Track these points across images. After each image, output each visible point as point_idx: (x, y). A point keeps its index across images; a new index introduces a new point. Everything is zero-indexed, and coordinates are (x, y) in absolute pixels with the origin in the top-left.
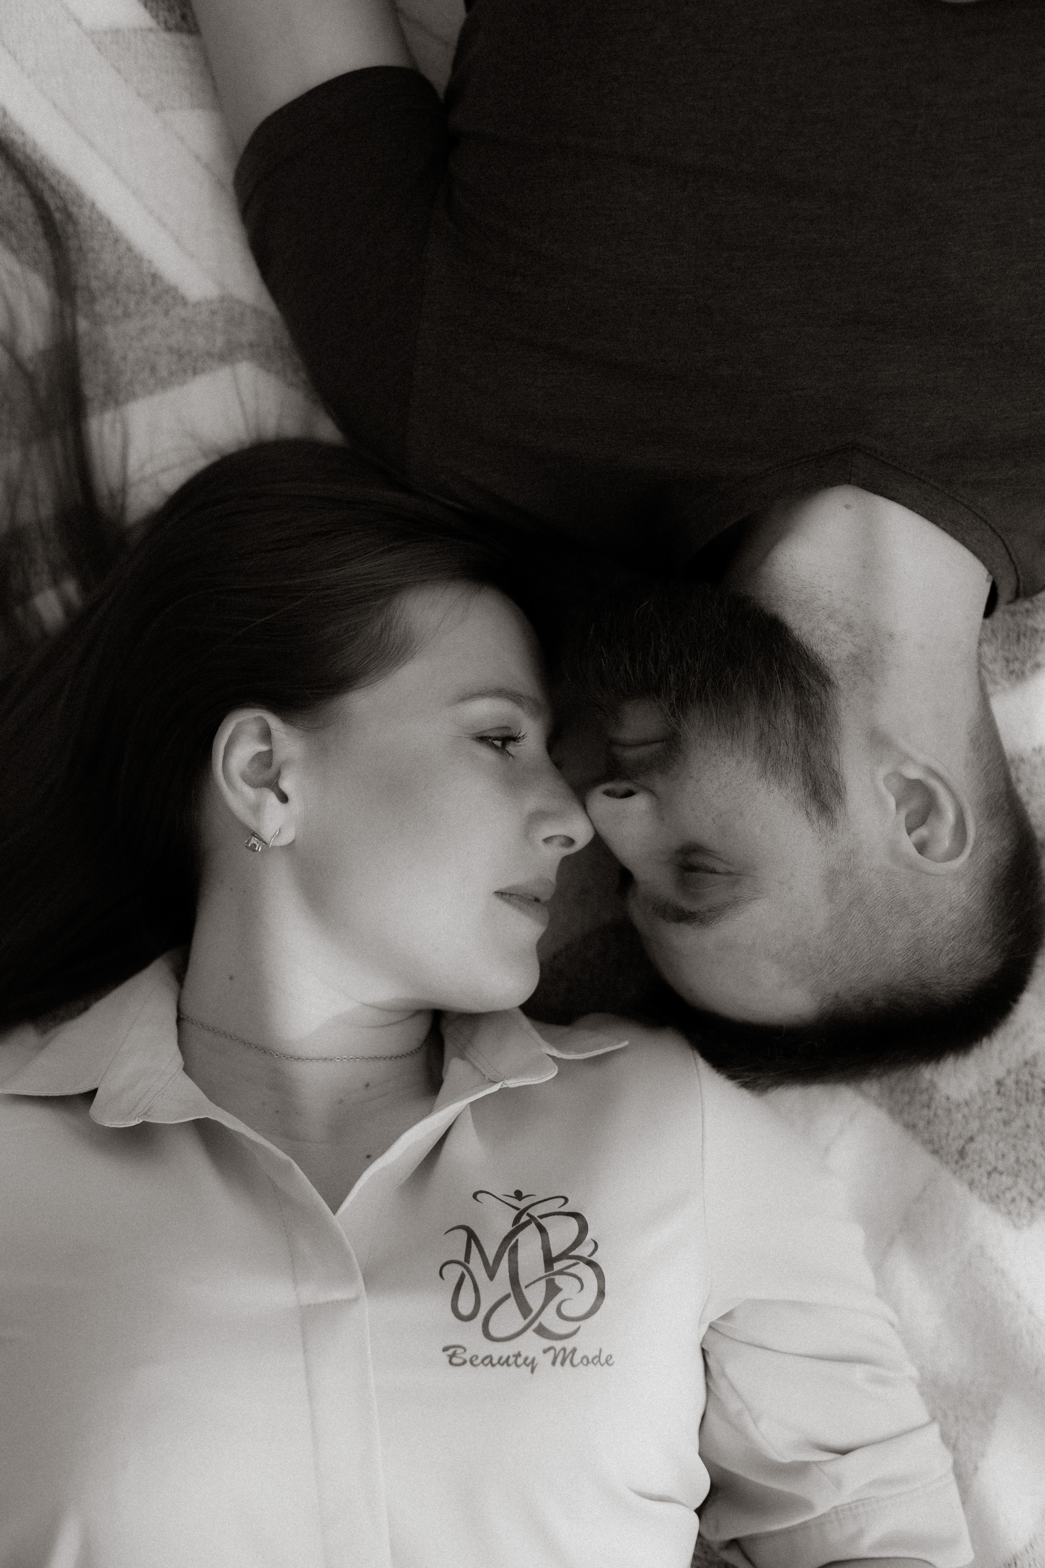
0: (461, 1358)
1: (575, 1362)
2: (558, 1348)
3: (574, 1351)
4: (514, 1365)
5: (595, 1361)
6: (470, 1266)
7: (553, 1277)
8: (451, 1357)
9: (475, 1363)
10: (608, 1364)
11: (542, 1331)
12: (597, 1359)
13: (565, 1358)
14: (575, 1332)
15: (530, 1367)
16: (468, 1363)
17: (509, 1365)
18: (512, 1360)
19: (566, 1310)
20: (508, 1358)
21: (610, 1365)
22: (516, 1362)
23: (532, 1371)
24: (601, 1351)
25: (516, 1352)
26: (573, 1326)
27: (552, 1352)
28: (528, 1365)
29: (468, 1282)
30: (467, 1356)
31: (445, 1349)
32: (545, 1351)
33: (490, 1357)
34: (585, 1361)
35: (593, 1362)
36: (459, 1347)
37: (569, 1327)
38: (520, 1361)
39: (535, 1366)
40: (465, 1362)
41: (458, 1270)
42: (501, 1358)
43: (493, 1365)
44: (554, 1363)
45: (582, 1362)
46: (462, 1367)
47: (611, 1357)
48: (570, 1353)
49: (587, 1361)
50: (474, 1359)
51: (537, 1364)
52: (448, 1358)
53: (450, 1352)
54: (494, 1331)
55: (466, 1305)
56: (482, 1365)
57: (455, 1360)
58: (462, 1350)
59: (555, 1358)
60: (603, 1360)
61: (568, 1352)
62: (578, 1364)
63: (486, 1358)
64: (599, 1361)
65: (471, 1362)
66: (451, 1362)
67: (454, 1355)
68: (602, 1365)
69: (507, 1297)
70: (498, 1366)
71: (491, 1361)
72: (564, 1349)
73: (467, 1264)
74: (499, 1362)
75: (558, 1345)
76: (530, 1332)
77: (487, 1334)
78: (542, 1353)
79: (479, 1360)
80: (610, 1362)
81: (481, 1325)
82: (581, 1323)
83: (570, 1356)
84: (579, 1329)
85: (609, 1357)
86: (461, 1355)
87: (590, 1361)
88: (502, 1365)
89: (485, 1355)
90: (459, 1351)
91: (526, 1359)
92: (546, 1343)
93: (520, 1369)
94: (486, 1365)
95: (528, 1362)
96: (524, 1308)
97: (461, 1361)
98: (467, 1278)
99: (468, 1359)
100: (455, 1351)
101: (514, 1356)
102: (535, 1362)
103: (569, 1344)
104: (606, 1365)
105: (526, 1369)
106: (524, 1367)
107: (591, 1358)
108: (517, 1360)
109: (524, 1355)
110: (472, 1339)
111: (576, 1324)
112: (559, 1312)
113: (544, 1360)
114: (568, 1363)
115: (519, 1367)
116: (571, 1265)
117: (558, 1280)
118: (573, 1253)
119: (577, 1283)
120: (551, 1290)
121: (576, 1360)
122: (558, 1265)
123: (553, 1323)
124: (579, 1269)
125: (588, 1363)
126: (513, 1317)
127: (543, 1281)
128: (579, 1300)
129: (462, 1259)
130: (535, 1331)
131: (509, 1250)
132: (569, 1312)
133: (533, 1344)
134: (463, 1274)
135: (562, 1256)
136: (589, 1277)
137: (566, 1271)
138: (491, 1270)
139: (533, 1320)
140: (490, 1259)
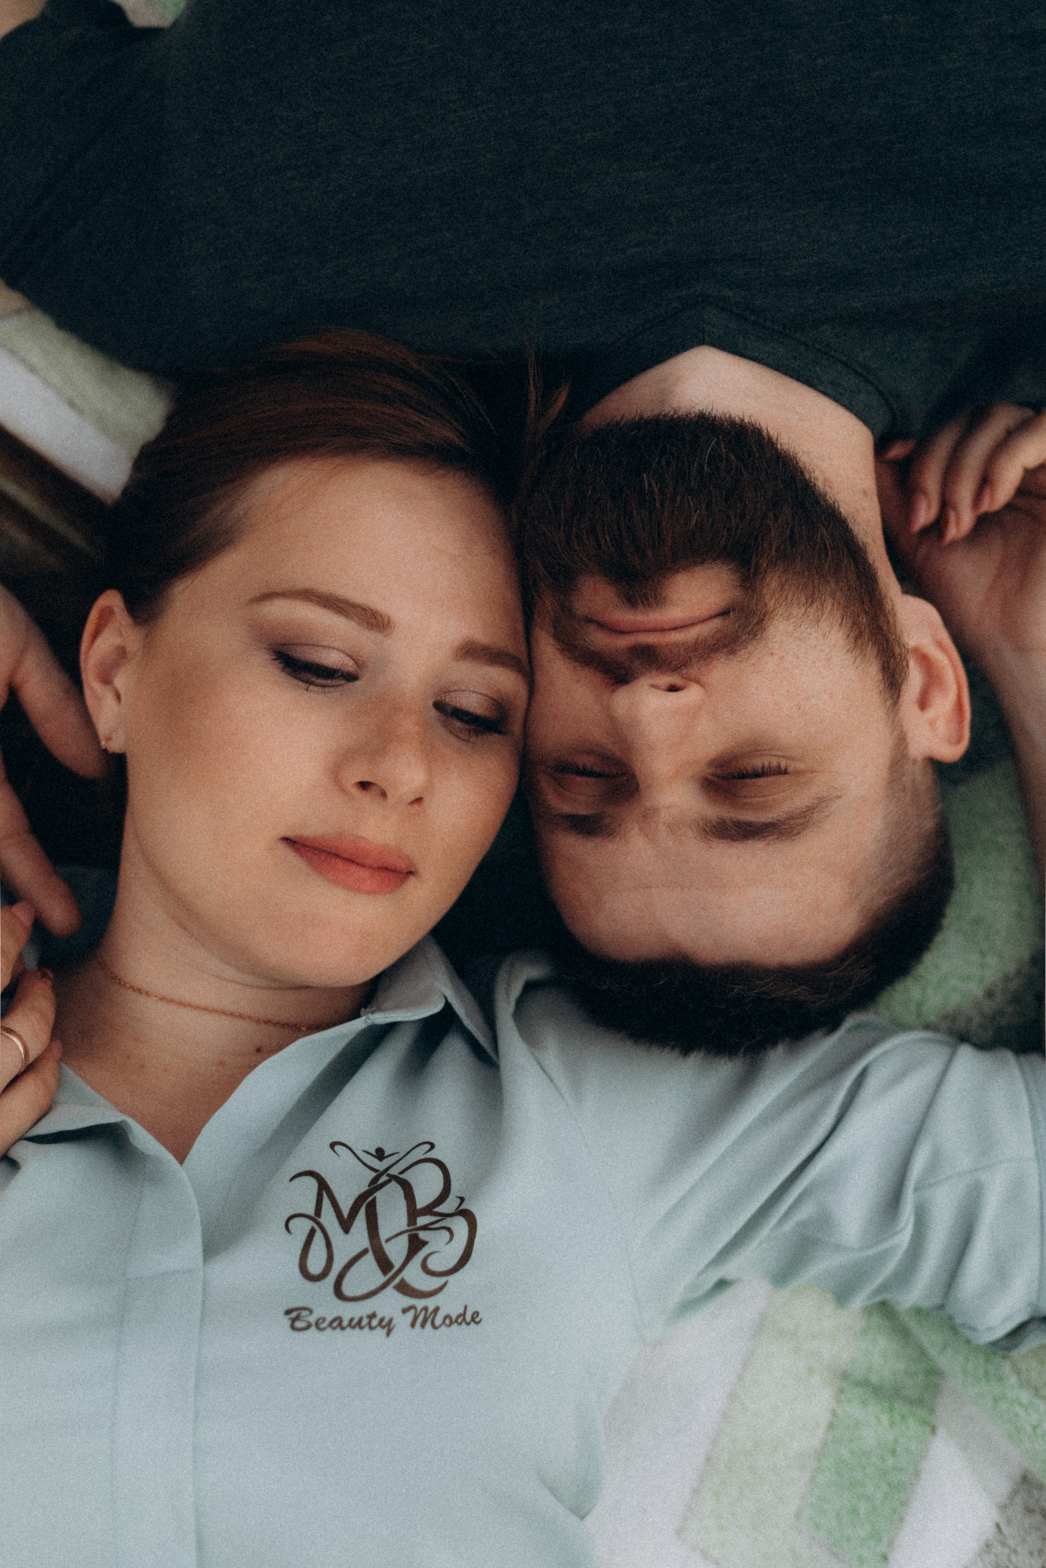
0: (305, 1321)
2: (419, 1309)
3: (437, 1310)
4: (367, 1328)
5: (459, 1321)
6: (322, 1220)
7: (416, 1232)
8: (294, 1320)
9: (322, 1326)
10: (474, 1322)
11: (403, 1288)
12: (462, 1318)
13: (428, 1317)
14: (440, 1289)
15: (386, 1328)
16: (313, 1328)
17: (361, 1328)
18: (365, 1321)
19: (432, 1265)
20: (361, 1319)
21: (477, 1323)
22: (369, 1324)
23: (388, 1334)
24: (466, 1308)
25: (370, 1312)
26: (437, 1282)
27: (411, 1314)
28: (383, 1327)
29: (319, 1237)
30: (312, 1319)
31: (288, 1312)
32: (405, 1311)
33: (339, 1319)
34: (447, 1322)
35: (456, 1321)
36: (306, 1309)
37: (434, 1283)
38: (375, 1322)
39: (393, 1328)
40: (308, 1327)
41: (308, 1224)
42: (352, 1320)
43: (343, 1329)
44: (413, 1325)
45: (444, 1322)
46: (306, 1332)
47: (478, 1313)
48: (431, 1313)
49: (449, 1321)
50: (321, 1321)
51: (394, 1326)
52: (288, 1323)
53: (294, 1315)
54: (347, 1290)
55: (316, 1263)
56: (329, 1329)
57: (298, 1324)
58: (308, 1313)
59: (415, 1319)
60: (468, 1318)
61: (430, 1310)
62: (440, 1326)
63: (334, 1320)
64: (464, 1319)
65: (317, 1325)
66: (293, 1327)
67: (297, 1318)
68: (468, 1324)
69: (364, 1252)
70: (349, 1330)
71: (340, 1325)
72: (426, 1309)
73: (317, 1218)
74: (349, 1325)
75: (420, 1303)
76: (390, 1290)
77: (339, 1293)
78: (401, 1313)
79: (326, 1323)
80: (477, 1320)
81: (332, 1284)
82: (447, 1278)
83: (431, 1317)
85: (476, 1314)
86: (304, 1319)
87: (454, 1320)
88: (353, 1328)
89: (333, 1317)
90: (304, 1313)
91: (382, 1320)
92: (407, 1301)
93: (374, 1332)
94: (334, 1328)
95: (384, 1323)
96: (384, 1264)
97: (305, 1325)
98: (319, 1235)
99: (314, 1323)
100: (300, 1313)
101: (367, 1317)
102: (392, 1325)
103: (431, 1303)
104: (472, 1323)
105: (381, 1332)
106: (379, 1329)
107: (454, 1317)
108: (371, 1322)
109: (380, 1315)
110: (321, 1300)
111: (442, 1280)
112: (424, 1267)
113: (402, 1322)
114: (429, 1324)
115: (372, 1329)
116: (436, 1222)
117: (422, 1235)
118: (437, 1210)
119: (446, 1234)
120: (416, 1245)
121: (438, 1321)
122: (422, 1221)
123: (413, 1275)
124: (446, 1223)
125: (451, 1323)
126: (370, 1274)
127: (404, 1235)
128: (445, 1253)
129: (311, 1212)
130: (395, 1288)
131: (367, 1205)
132: (434, 1266)
133: (391, 1303)
134: (313, 1229)
135: (427, 1211)
136: (460, 1227)
137: (433, 1226)
138: (346, 1224)
139: (393, 1276)
140: (344, 1213)
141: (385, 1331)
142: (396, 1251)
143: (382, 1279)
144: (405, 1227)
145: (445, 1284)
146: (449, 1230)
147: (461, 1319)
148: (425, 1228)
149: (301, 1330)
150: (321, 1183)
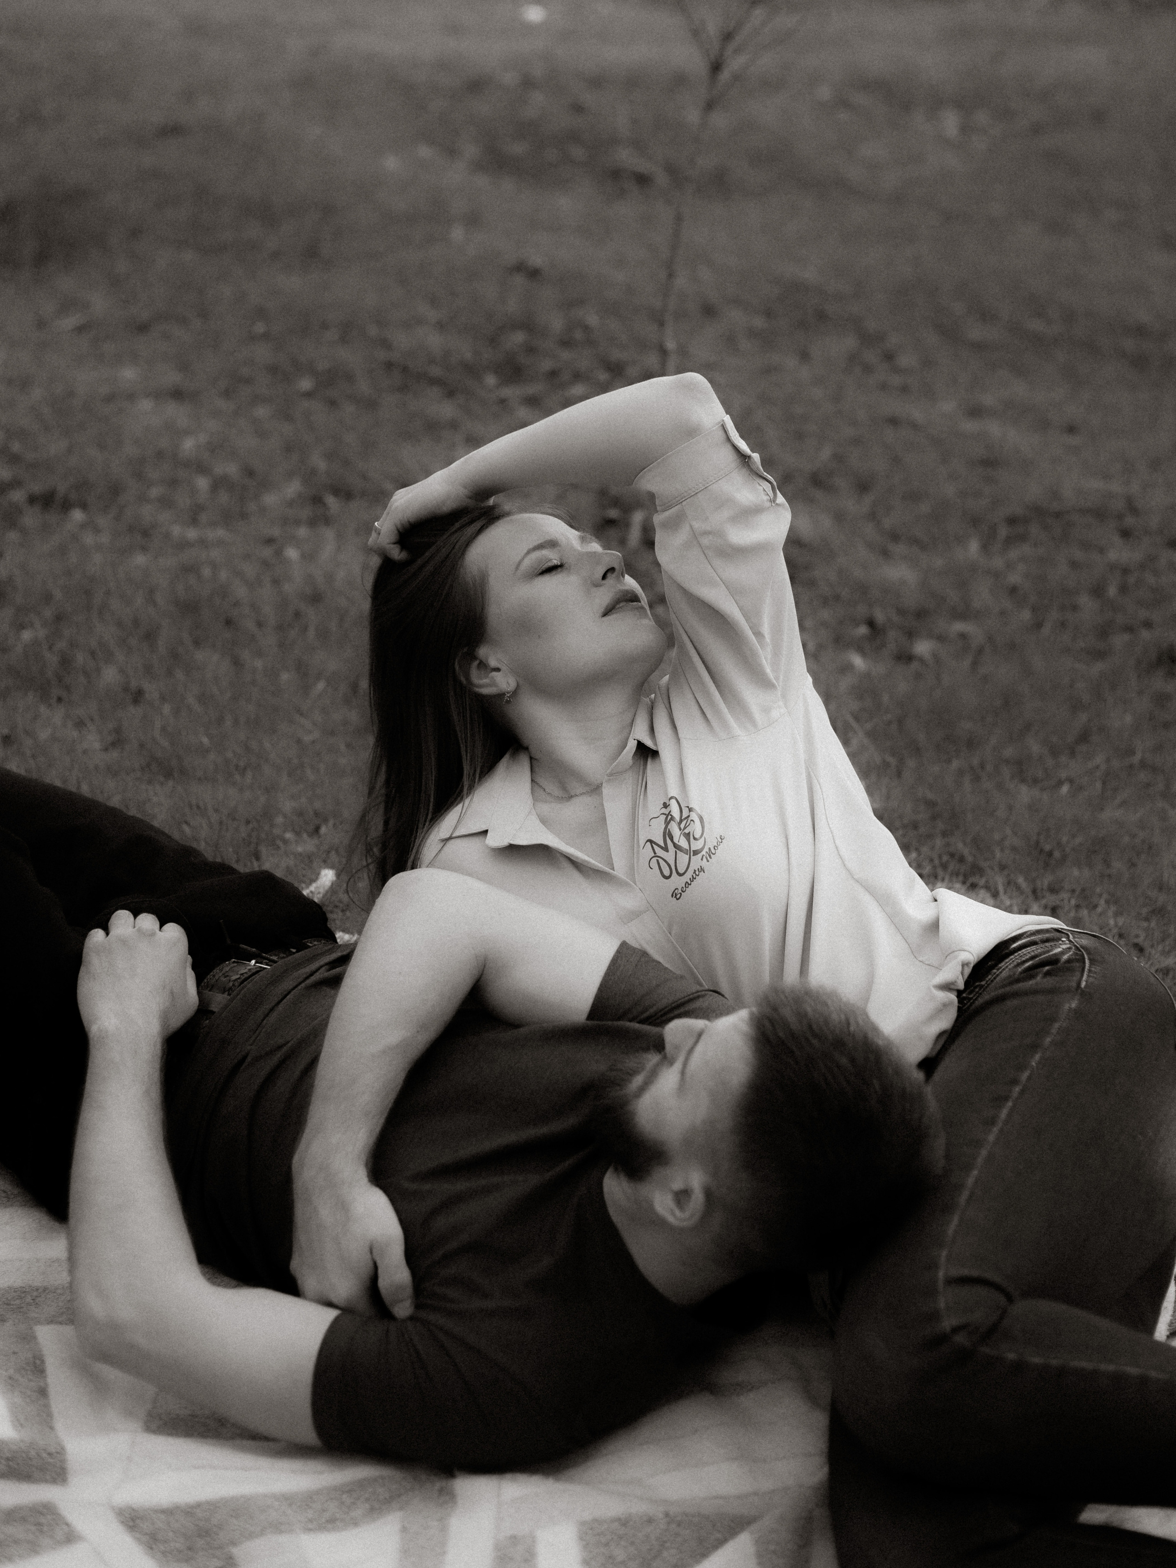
1: (714, 853)
3: (709, 850)
4: (697, 877)
8: (676, 897)
9: (683, 890)
11: (696, 853)
13: (710, 854)
14: (705, 842)
15: (702, 870)
16: (682, 893)
17: (694, 879)
18: (694, 875)
20: (693, 876)
22: (696, 875)
23: (704, 872)
24: (717, 838)
25: (693, 871)
27: (704, 859)
28: (701, 872)
30: (679, 891)
31: (672, 896)
32: (702, 859)
33: (687, 882)
34: (715, 849)
36: (675, 890)
37: (702, 841)
38: (696, 872)
40: (681, 894)
42: (690, 879)
43: (690, 884)
44: (708, 861)
46: (682, 896)
47: (722, 835)
52: (674, 899)
53: (674, 894)
54: (681, 871)
55: (667, 873)
56: (687, 889)
57: (678, 896)
58: (677, 890)
59: (707, 858)
62: (715, 852)
63: (686, 885)
64: (719, 843)
65: (683, 892)
66: (677, 899)
67: (675, 895)
69: (676, 853)
70: (691, 884)
71: (688, 884)
74: (691, 881)
75: (704, 853)
76: (692, 858)
77: (680, 875)
78: (701, 861)
79: (684, 888)
80: (723, 838)
81: (676, 873)
82: (704, 834)
83: (710, 853)
85: (720, 837)
88: (693, 881)
89: (684, 884)
90: (676, 891)
91: (698, 869)
92: (700, 855)
93: (699, 875)
94: (688, 887)
95: (699, 870)
96: (684, 851)
97: (679, 895)
99: (681, 892)
101: (694, 873)
102: (702, 867)
103: (706, 849)
104: (723, 840)
107: (716, 846)
109: (696, 869)
110: (677, 882)
111: (703, 838)
112: (695, 839)
113: (704, 863)
114: (711, 855)
115: (698, 875)
116: (687, 821)
117: (686, 831)
118: (683, 817)
119: (691, 823)
120: (687, 836)
121: (713, 851)
122: (682, 826)
123: (696, 845)
124: (690, 819)
125: (717, 847)
126: (683, 859)
127: (682, 835)
128: (696, 829)
129: (653, 855)
130: (693, 856)
131: (668, 834)
132: (697, 836)
133: (696, 861)
134: (658, 860)
135: (681, 821)
136: (694, 816)
137: (687, 824)
138: (666, 849)
139: (690, 853)
140: (663, 845)
142: (683, 843)
143: (688, 856)
144: (680, 833)
145: (705, 838)
146: (691, 821)
148: (685, 828)
149: (680, 897)
150: (651, 841)
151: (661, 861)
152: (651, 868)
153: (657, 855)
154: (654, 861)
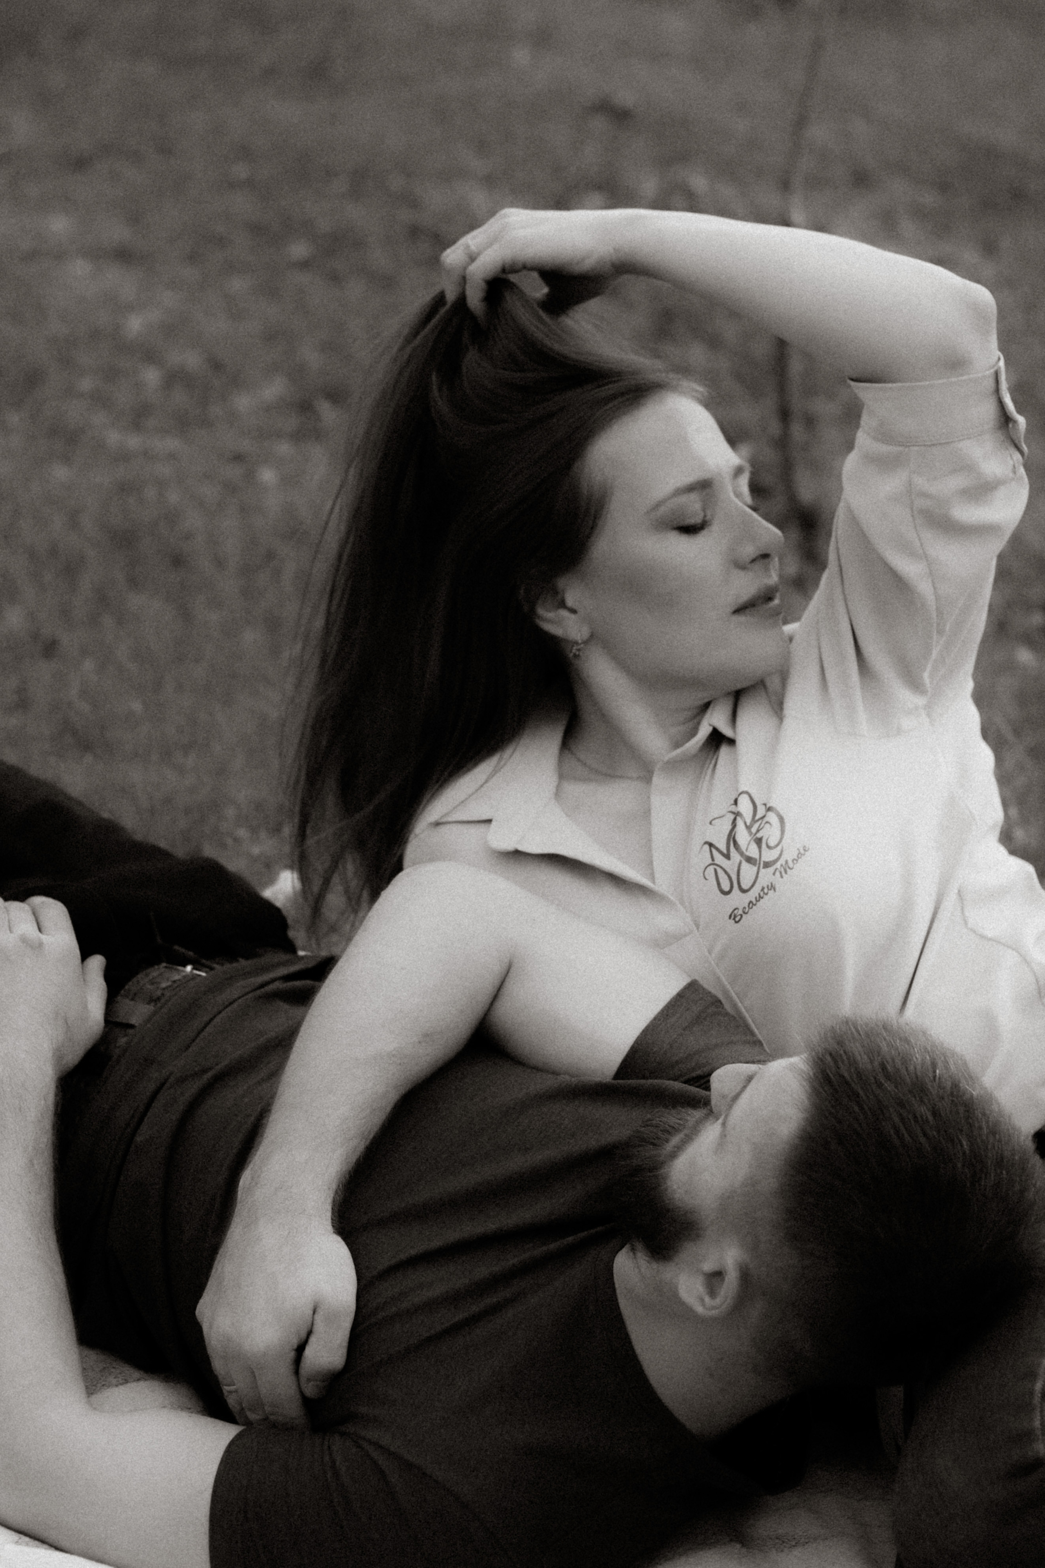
0: (739, 915)
1: (791, 866)
2: (780, 868)
3: (787, 862)
4: (765, 895)
7: (756, 836)
8: (734, 919)
9: (746, 911)
10: (807, 851)
11: (767, 865)
13: (786, 868)
14: (782, 851)
15: (773, 889)
16: (743, 915)
17: (762, 898)
18: (762, 894)
20: (759, 894)
22: (764, 893)
23: (775, 890)
24: (799, 849)
25: (760, 889)
26: (779, 848)
27: (778, 873)
28: (771, 890)
30: (740, 912)
31: (730, 916)
32: (774, 874)
33: (751, 902)
34: (795, 862)
35: (798, 857)
36: (736, 909)
37: (778, 851)
38: (766, 891)
39: (776, 886)
40: (741, 916)
42: (756, 898)
43: (755, 905)
44: (782, 877)
45: (794, 864)
46: (743, 919)
47: (806, 846)
49: (795, 861)
50: (745, 909)
51: (775, 884)
52: (733, 921)
53: (733, 917)
54: (746, 886)
55: (726, 886)
56: (751, 910)
57: (737, 919)
59: (781, 873)
60: (802, 851)
61: (785, 865)
62: (793, 866)
63: (749, 904)
64: (801, 854)
65: (744, 913)
66: (738, 921)
67: (735, 917)
68: (804, 856)
69: (742, 863)
70: (758, 903)
71: (753, 904)
72: (782, 865)
73: (714, 863)
74: (757, 901)
75: (778, 865)
76: (762, 871)
77: (744, 891)
78: (773, 876)
79: (747, 909)
80: (807, 849)
81: (738, 888)
82: (782, 843)
83: (787, 867)
84: (782, 848)
88: (759, 900)
90: (736, 912)
91: (768, 886)
92: (771, 870)
93: (769, 894)
94: (752, 908)
95: (770, 887)
96: (752, 861)
97: (739, 917)
99: (742, 913)
100: (735, 913)
101: (762, 891)
102: (773, 884)
103: (782, 861)
105: (771, 892)
106: (769, 891)
107: (796, 858)
108: (765, 891)
109: (765, 886)
110: (737, 900)
111: (780, 846)
112: (768, 847)
113: (777, 879)
114: (788, 870)
115: (767, 894)
116: (761, 824)
117: (759, 835)
118: (757, 817)
119: (767, 826)
120: (759, 841)
121: (791, 864)
122: (754, 830)
123: (768, 856)
124: (766, 819)
125: (797, 860)
126: (748, 871)
127: (752, 841)
128: (771, 833)
129: (710, 861)
130: (764, 868)
131: (732, 838)
132: (772, 843)
133: (766, 876)
134: (716, 871)
135: (754, 821)
136: (772, 817)
137: (761, 827)
138: (727, 856)
139: (760, 864)
140: (725, 851)
141: (772, 891)
142: (753, 851)
143: (755, 869)
144: (749, 838)
146: (767, 822)
147: (800, 856)
148: (758, 831)
149: (739, 920)
150: (711, 845)
151: (719, 871)
152: (706, 879)
153: (716, 862)
154: (711, 869)
